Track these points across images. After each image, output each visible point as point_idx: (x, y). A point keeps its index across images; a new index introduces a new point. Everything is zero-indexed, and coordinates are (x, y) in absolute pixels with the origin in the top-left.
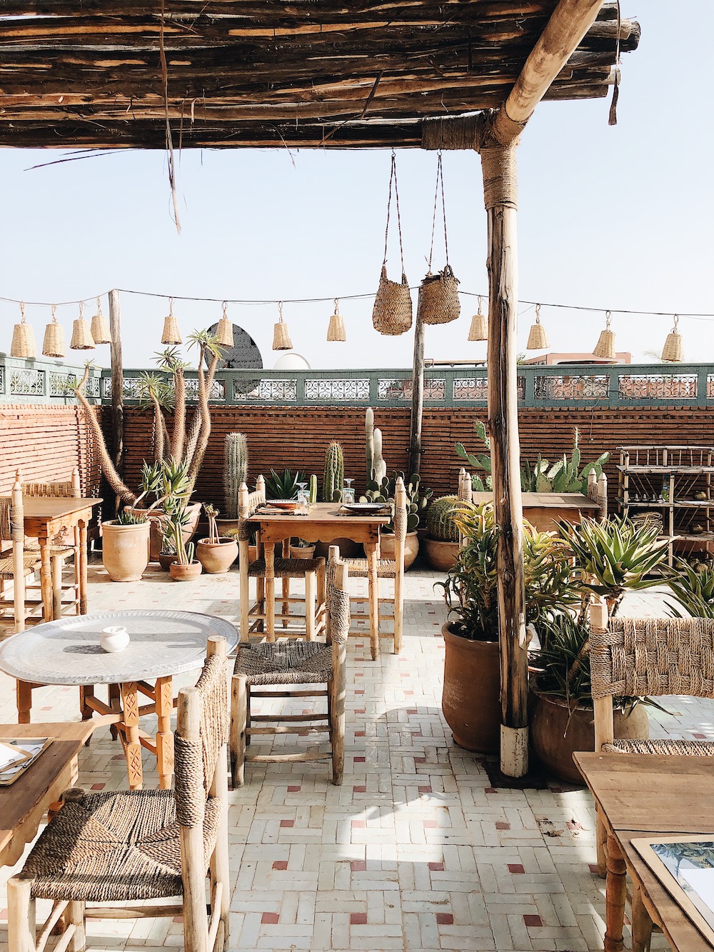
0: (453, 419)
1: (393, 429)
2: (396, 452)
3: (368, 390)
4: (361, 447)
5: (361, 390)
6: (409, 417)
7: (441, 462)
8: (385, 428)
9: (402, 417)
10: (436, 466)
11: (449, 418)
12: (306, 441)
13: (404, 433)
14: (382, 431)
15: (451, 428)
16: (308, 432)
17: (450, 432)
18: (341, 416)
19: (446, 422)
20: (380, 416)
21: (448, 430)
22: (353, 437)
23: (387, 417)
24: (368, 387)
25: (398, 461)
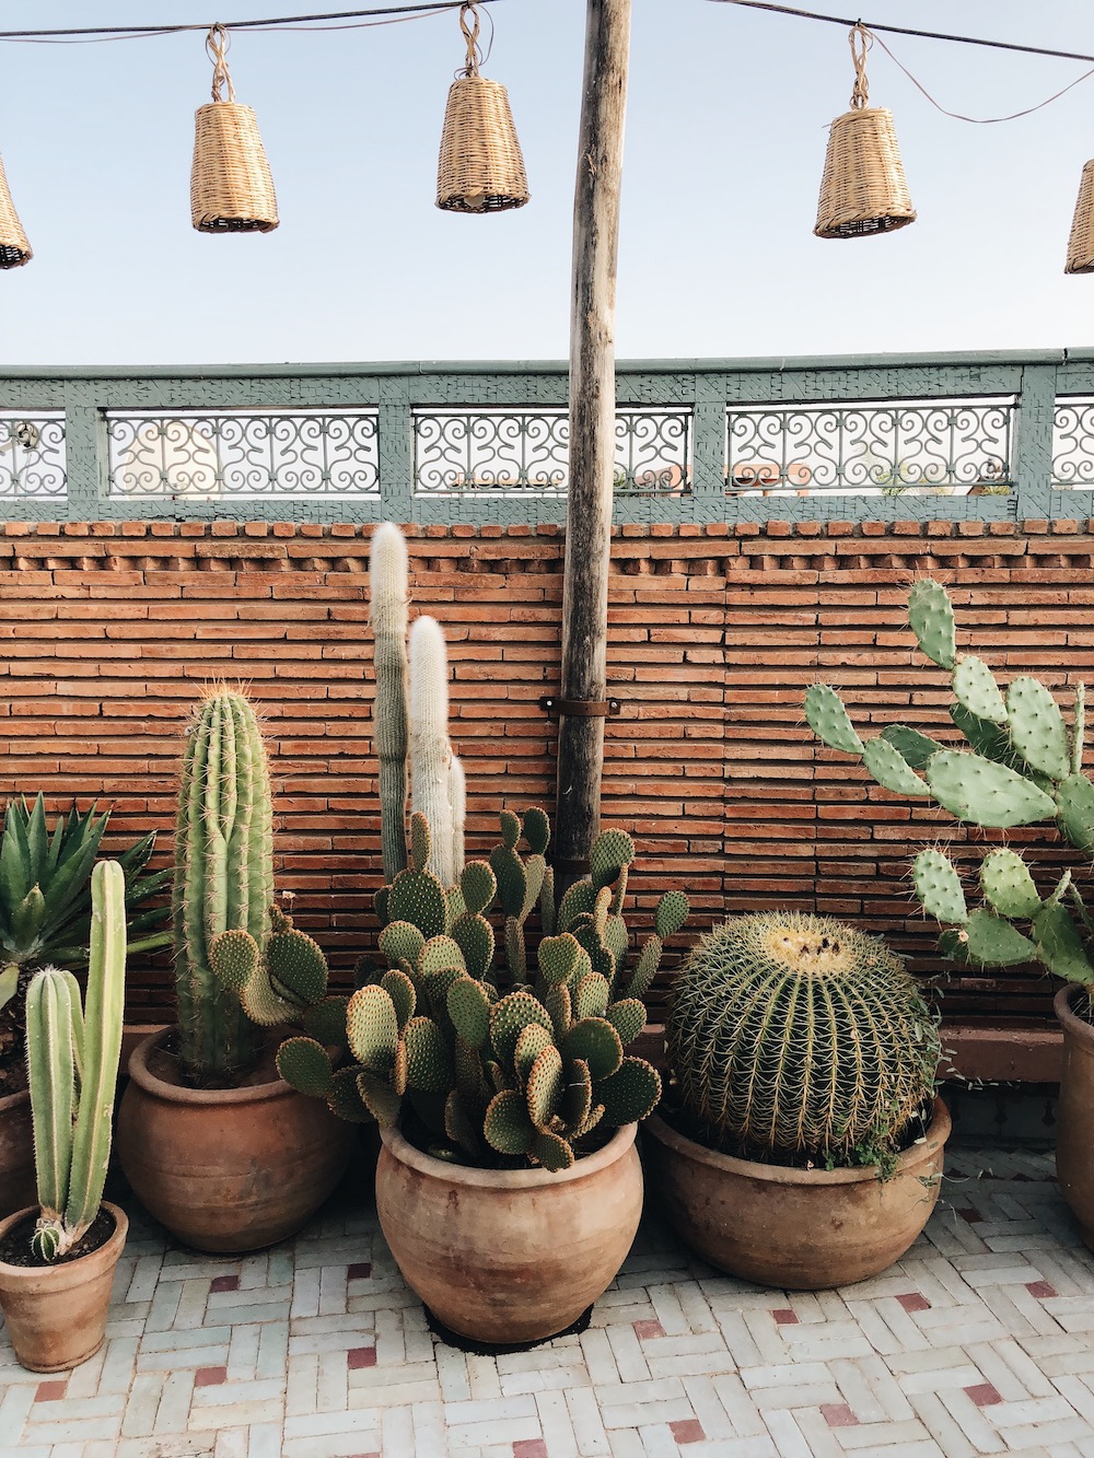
0: (739, 571)
1: (484, 614)
2: (501, 711)
3: (373, 457)
4: (351, 691)
5: (344, 453)
6: (554, 565)
7: (685, 749)
8: (455, 613)
9: (523, 565)
10: (668, 769)
11: (722, 565)
12: (107, 669)
13: (535, 634)
14: (444, 623)
15: (728, 607)
16: (114, 630)
17: (724, 627)
18: (262, 563)
19: (709, 583)
20: (429, 562)
21: (714, 616)
22: (315, 652)
23: (461, 563)
24: (372, 443)
25: (509, 747)
